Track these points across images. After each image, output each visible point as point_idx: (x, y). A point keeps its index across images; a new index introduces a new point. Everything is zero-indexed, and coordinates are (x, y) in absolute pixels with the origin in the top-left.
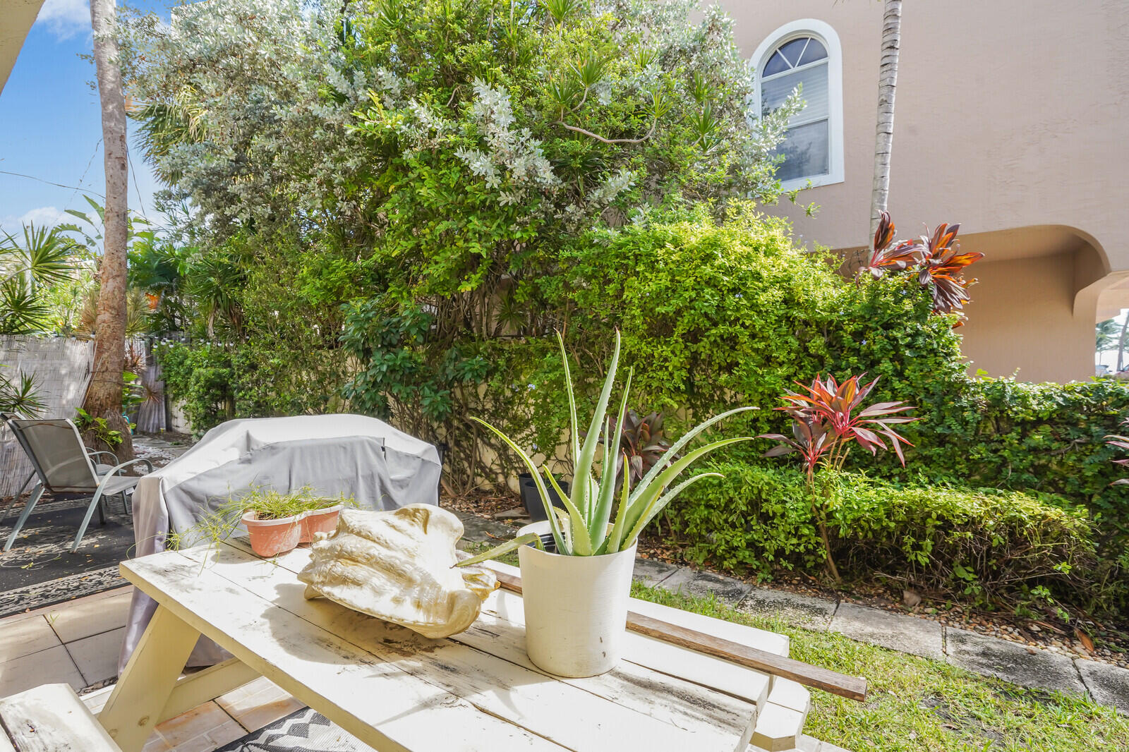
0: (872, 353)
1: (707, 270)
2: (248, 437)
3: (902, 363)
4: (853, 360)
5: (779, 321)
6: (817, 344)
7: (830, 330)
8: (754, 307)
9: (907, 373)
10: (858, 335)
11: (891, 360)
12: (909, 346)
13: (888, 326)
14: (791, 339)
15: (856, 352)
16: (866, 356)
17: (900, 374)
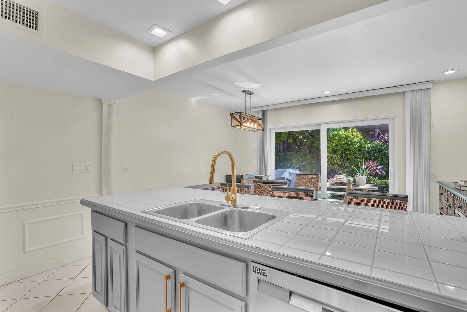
0: (377, 156)
1: (346, 141)
2: (289, 172)
3: (382, 158)
4: (373, 158)
5: (359, 151)
6: (366, 155)
7: (369, 152)
8: (354, 148)
9: (383, 160)
10: (374, 153)
11: (380, 158)
12: (383, 155)
13: (380, 152)
14: (361, 154)
15: (374, 156)
16: (376, 157)
17: (382, 160)
